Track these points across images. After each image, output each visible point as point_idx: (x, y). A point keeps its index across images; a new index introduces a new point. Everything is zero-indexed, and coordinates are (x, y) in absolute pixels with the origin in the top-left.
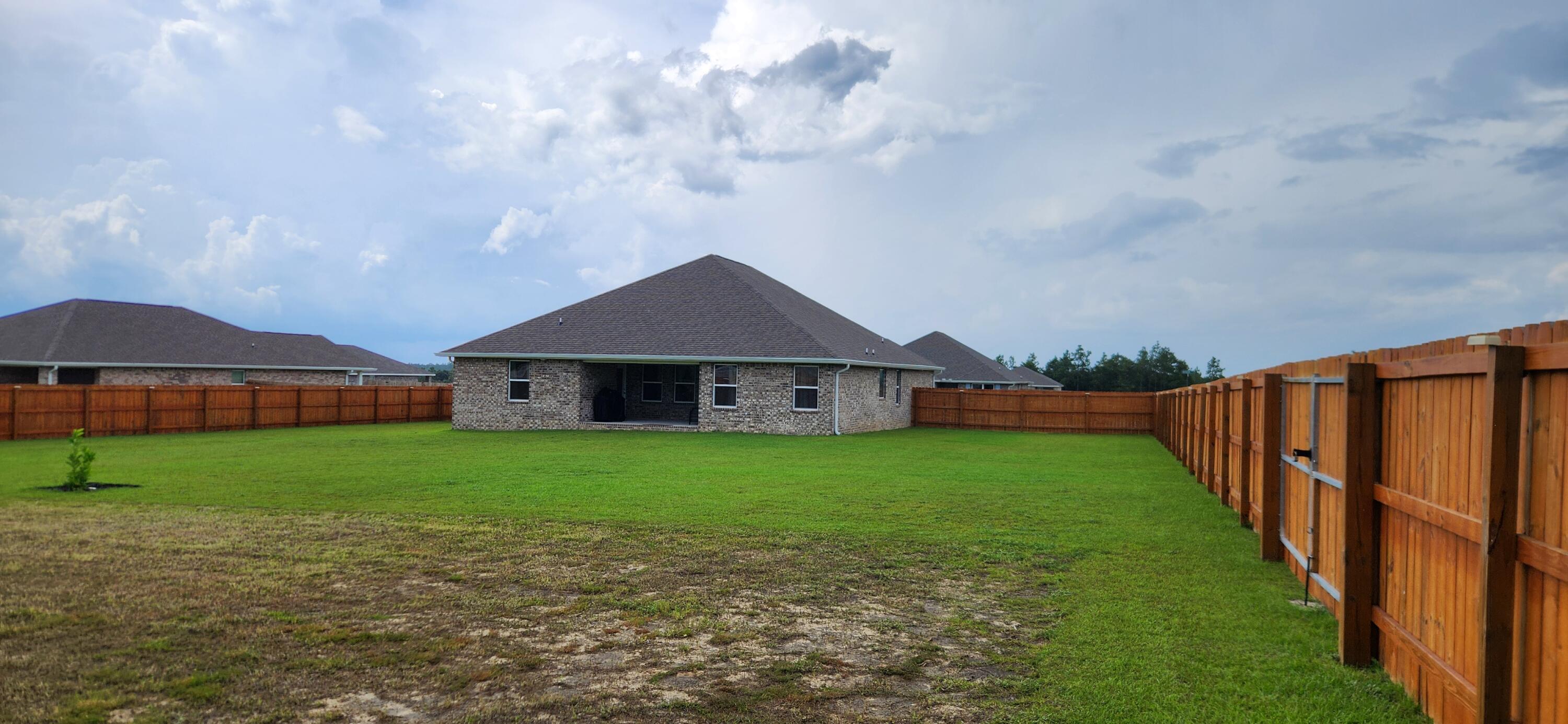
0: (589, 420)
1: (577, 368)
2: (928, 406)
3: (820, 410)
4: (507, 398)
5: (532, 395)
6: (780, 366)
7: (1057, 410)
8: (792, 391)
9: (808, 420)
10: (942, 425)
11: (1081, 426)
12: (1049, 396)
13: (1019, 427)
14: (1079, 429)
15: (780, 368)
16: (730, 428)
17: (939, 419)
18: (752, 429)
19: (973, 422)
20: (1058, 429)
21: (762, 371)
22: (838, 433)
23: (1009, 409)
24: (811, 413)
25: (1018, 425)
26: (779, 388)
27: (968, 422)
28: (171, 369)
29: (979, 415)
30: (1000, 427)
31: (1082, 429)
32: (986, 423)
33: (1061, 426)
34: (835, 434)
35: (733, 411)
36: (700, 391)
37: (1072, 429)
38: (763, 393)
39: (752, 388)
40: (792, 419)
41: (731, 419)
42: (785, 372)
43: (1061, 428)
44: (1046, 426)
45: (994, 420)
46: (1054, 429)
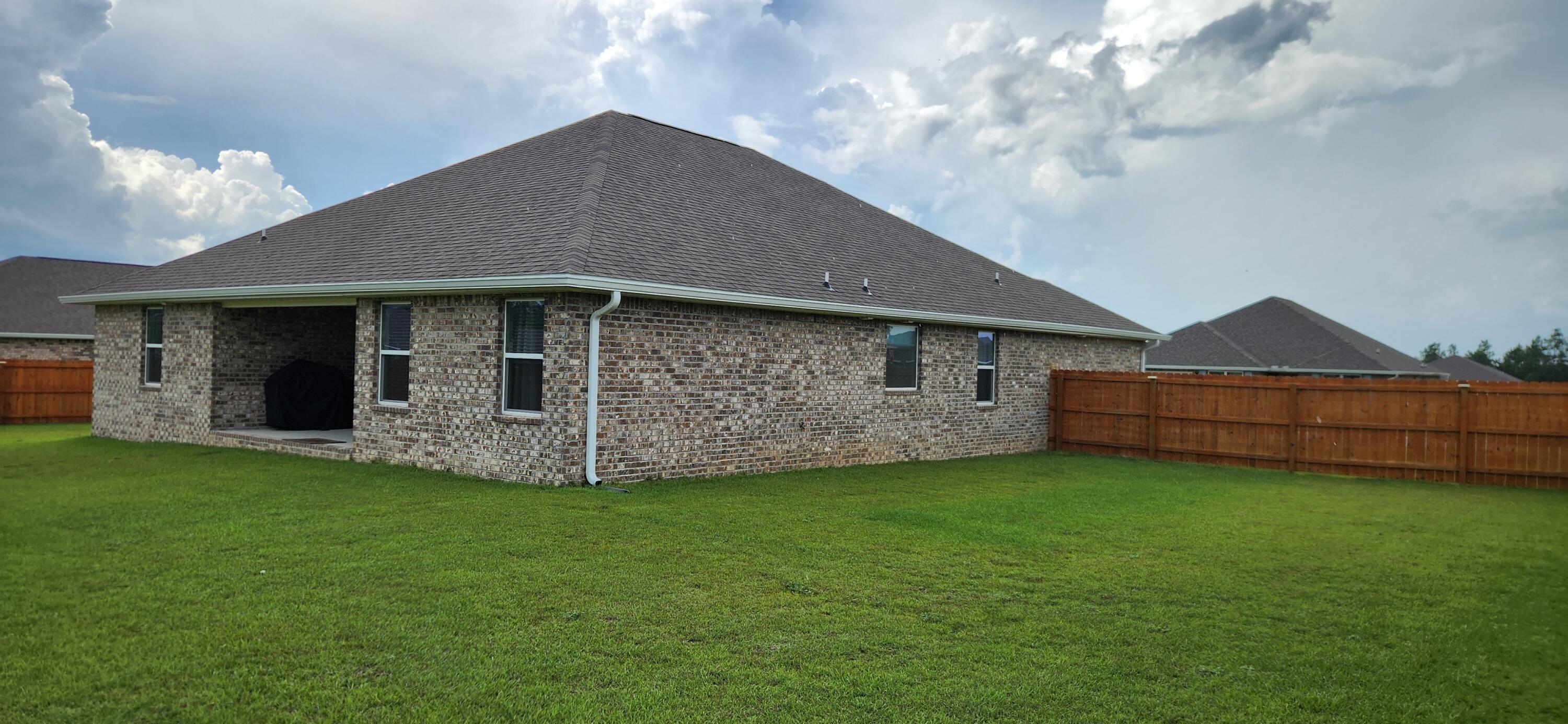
0: (250, 425)
1: (208, 319)
2: (1083, 408)
3: (546, 416)
4: (142, 382)
5: (164, 376)
6: (478, 303)
7: (1381, 425)
8: (499, 367)
9: (522, 442)
10: (1112, 450)
11: (1448, 464)
12: (1360, 390)
13: (1286, 461)
14: (1440, 472)
15: (478, 308)
16: (398, 456)
17: (1104, 436)
18: (431, 460)
19: (1177, 446)
20: (1383, 468)
21: (447, 315)
22: (593, 478)
23: (1262, 419)
24: (530, 423)
25: (1284, 455)
26: (475, 359)
27: (1167, 446)
29: (1193, 431)
30: (1240, 459)
31: (1449, 472)
32: (1207, 449)
33: (1391, 462)
34: (586, 483)
35: (404, 413)
36: (357, 367)
37: (1420, 470)
38: (450, 370)
39: (432, 358)
40: (496, 437)
41: (400, 433)
42: (484, 316)
43: (1392, 468)
44: (1353, 460)
45: (1225, 442)
46: (1373, 468)
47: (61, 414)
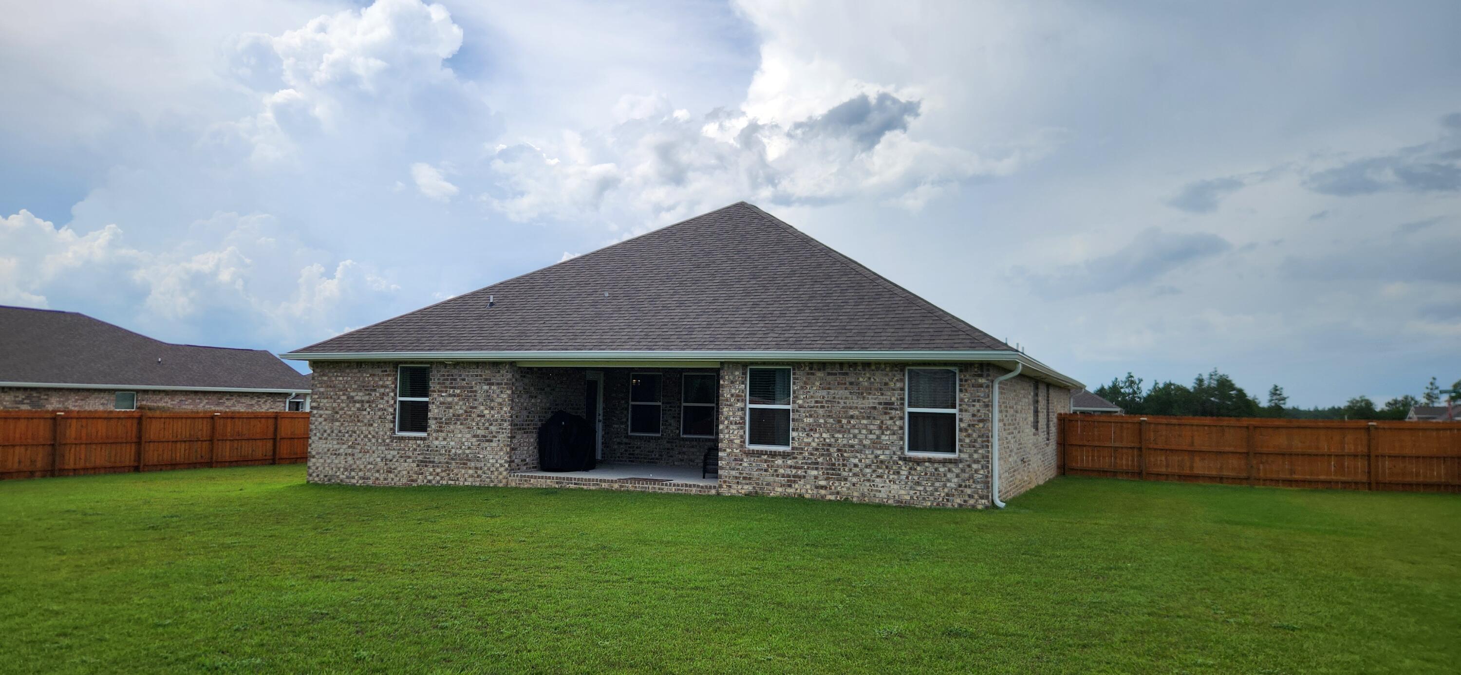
0: (529, 469)
1: (506, 375)
2: (1086, 443)
3: (964, 456)
4: (393, 430)
5: (433, 425)
6: (878, 369)
7: (1314, 451)
8: (902, 418)
9: (936, 476)
10: (1112, 474)
11: (1362, 478)
12: (1299, 427)
13: (1247, 479)
14: (1356, 483)
15: (878, 373)
16: (780, 490)
17: (1105, 463)
18: (823, 492)
19: (1163, 470)
20: (1317, 482)
21: (839, 378)
22: (1002, 505)
23: (1227, 449)
24: (944, 462)
25: (1244, 475)
26: (875, 413)
27: (1155, 470)
28: (18, 389)
29: (1175, 459)
30: (1212, 478)
31: (1363, 483)
32: (1187, 471)
33: (1322, 477)
34: (994, 506)
35: (784, 455)
36: (722, 418)
37: (1343, 483)
38: (844, 421)
39: (821, 411)
40: (904, 473)
41: (781, 471)
42: (886, 379)
43: (1323, 482)
44: (1296, 477)
45: (1200, 466)
46: (1310, 482)
47: (108, 464)
